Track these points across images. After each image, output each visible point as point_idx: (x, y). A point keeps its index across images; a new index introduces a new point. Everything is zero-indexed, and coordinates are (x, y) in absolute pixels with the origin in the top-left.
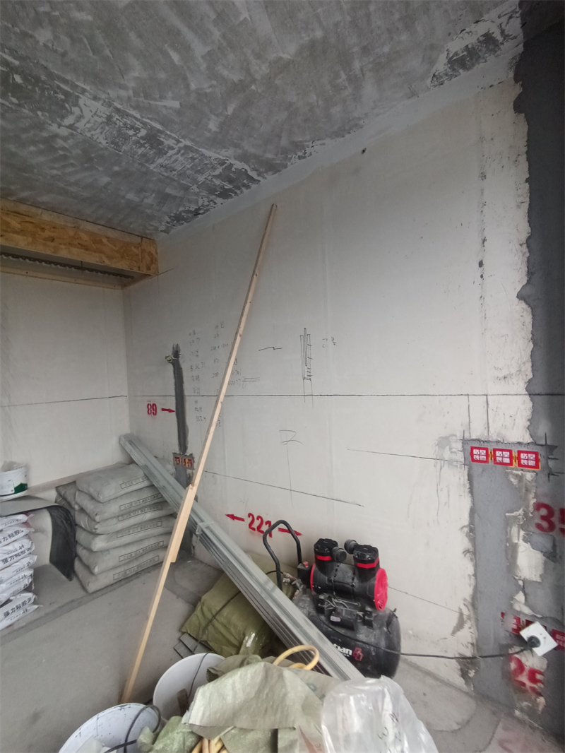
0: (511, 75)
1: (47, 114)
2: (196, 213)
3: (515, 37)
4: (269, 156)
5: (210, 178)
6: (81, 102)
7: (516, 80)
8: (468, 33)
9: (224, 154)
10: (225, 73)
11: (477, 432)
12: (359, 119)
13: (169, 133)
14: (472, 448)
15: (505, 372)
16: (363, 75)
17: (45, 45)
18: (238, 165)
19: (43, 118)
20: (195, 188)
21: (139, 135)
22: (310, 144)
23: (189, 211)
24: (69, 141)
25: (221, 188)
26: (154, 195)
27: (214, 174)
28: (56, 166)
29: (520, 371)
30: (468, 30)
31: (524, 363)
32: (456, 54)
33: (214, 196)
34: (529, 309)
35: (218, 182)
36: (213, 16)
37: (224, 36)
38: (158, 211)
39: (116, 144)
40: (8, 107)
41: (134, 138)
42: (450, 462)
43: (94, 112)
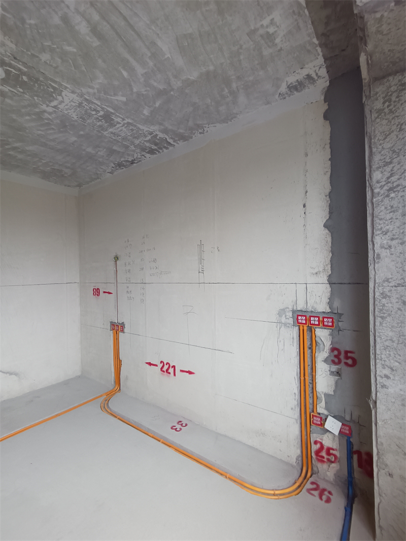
0: (323, 98)
1: (40, 99)
2: (132, 162)
3: (325, 77)
4: (181, 131)
5: (143, 142)
6: (63, 94)
7: (325, 101)
8: (298, 73)
9: (152, 128)
10: (155, 84)
11: (301, 306)
12: (237, 114)
13: (117, 114)
14: (298, 316)
15: (316, 270)
16: (238, 91)
17: (45, 62)
18: (161, 135)
19: (37, 101)
20: (132, 147)
21: (98, 115)
22: (207, 126)
23: (127, 161)
24: (53, 115)
25: (150, 148)
26: (105, 150)
27: (145, 139)
28: (42, 129)
29: (324, 269)
30: (297, 72)
31: (327, 265)
32: (292, 83)
33: (145, 153)
34: (330, 233)
35: (148, 144)
36: (149, 54)
37: (155, 65)
38: (107, 160)
39: (84, 119)
40: (16, 93)
41: (95, 116)
42: (285, 324)
43: (71, 100)
